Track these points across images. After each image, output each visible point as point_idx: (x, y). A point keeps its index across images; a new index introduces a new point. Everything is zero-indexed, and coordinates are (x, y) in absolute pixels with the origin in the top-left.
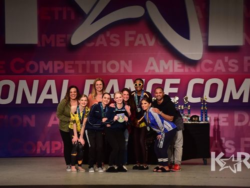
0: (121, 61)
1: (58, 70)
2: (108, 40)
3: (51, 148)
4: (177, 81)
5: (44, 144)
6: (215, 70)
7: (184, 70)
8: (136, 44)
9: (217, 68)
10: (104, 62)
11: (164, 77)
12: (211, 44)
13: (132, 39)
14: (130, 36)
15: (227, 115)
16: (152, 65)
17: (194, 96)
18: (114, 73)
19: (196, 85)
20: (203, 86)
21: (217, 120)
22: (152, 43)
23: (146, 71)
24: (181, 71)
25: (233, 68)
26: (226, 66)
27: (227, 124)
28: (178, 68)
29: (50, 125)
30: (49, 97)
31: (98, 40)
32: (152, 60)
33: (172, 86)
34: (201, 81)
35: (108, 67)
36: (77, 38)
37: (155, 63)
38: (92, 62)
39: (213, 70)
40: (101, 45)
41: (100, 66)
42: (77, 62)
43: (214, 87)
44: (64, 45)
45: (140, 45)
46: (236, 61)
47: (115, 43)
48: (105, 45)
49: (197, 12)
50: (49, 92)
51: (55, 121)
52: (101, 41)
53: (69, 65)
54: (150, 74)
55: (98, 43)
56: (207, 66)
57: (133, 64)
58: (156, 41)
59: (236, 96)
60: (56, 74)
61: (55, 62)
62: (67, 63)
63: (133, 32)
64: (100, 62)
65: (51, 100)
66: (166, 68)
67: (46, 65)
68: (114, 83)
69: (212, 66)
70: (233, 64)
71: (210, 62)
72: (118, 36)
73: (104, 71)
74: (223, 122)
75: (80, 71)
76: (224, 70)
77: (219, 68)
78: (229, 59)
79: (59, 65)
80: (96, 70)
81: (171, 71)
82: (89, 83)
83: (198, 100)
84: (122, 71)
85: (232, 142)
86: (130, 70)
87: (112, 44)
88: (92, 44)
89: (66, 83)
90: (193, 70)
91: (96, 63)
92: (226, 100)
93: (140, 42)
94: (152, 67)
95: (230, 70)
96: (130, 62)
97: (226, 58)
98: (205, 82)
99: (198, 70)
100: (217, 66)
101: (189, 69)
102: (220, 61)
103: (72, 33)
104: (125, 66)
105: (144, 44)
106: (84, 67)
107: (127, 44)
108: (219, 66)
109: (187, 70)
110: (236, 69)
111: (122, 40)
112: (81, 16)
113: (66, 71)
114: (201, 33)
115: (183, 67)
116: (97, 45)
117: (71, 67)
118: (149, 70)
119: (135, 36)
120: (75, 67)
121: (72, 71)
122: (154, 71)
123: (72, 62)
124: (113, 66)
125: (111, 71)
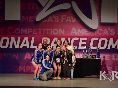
0: (59, 29)
1: (30, 33)
2: (53, 19)
3: (25, 69)
4: (86, 39)
5: (22, 67)
8: (66, 21)
9: (104, 33)
10: (51, 29)
11: (79, 37)
12: (102, 21)
13: (65, 19)
14: (64, 17)
15: (109, 55)
16: (74, 31)
17: (93, 46)
19: (94, 41)
20: (98, 41)
21: (104, 57)
22: (74, 21)
23: (71, 34)
24: (88, 34)
26: (109, 32)
27: (109, 59)
28: (86, 33)
29: (25, 58)
30: (25, 45)
32: (74, 29)
33: (83, 41)
34: (97, 39)
35: (53, 32)
36: (39, 18)
37: (75, 30)
38: (46, 29)
39: (103, 34)
40: (50, 22)
41: (49, 31)
42: (38, 29)
43: (103, 42)
44: (32, 21)
45: (69, 22)
46: (114, 30)
47: (56, 20)
48: (52, 21)
49: (96, 7)
50: (25, 43)
51: (28, 57)
52: (50, 20)
53: (35, 30)
55: (49, 20)
56: (100, 32)
57: (65, 30)
58: (76, 20)
59: (114, 46)
60: (29, 35)
61: (28, 29)
62: (34, 29)
63: (65, 16)
64: (49, 29)
65: (26, 47)
66: (81, 32)
67: (24, 30)
68: (56, 39)
70: (112, 31)
71: (102, 30)
72: (58, 17)
73: (51, 33)
74: (107, 58)
75: (40, 33)
76: (108, 34)
79: (30, 31)
80: (48, 33)
81: (83, 34)
84: (60, 34)
85: (111, 68)
86: (63, 33)
87: (55, 21)
88: (46, 21)
89: (33, 39)
90: (93, 34)
91: (48, 30)
92: (109, 48)
93: (68, 20)
94: (74, 32)
95: (111, 34)
96: (64, 29)
97: (109, 29)
98: (99, 40)
99: (96, 34)
101: (91, 33)
102: (106, 30)
103: (36, 15)
104: (61, 31)
105: (70, 21)
106: (42, 31)
107: (62, 21)
108: (106, 32)
109: (90, 34)
110: (114, 33)
111: (60, 19)
112: (41, 8)
113: (34, 33)
114: (98, 16)
115: (88, 32)
116: (48, 21)
117: (36, 31)
118: (73, 34)
119: (66, 17)
120: (38, 31)
121: (36, 33)
122: (75, 34)
123: (36, 29)
124: (55, 31)
125: (55, 34)
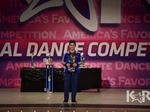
0: (50, 32)
1: (12, 37)
2: (42, 19)
3: (7, 83)
4: (83, 44)
5: (3, 80)
6: (105, 37)
7: (87, 37)
8: (58, 22)
9: (106, 36)
10: (40, 32)
12: (102, 22)
13: (56, 19)
14: (55, 17)
15: (111, 64)
16: (68, 34)
17: (92, 52)
18: (45, 39)
19: (93, 46)
20: (97, 47)
21: (105, 66)
22: (68, 21)
23: (64, 38)
24: (85, 38)
25: (115, 36)
26: (111, 35)
27: (111, 69)
28: (83, 36)
29: (7, 69)
30: (6, 52)
31: (36, 19)
32: (67, 31)
33: (80, 46)
34: (96, 44)
35: (42, 35)
36: (23, 18)
37: (69, 33)
38: (33, 32)
39: (103, 37)
40: (38, 23)
41: (37, 35)
42: (23, 32)
43: (104, 47)
44: (16, 22)
45: (61, 23)
46: (117, 32)
47: (46, 21)
48: (40, 22)
49: (94, 3)
50: (7, 50)
51: (10, 67)
52: (38, 20)
53: (19, 34)
54: (67, 39)
55: (36, 21)
56: (100, 35)
57: (57, 33)
58: (70, 20)
59: (117, 53)
60: (11, 39)
61: (10, 32)
62: (17, 32)
63: (57, 15)
64: (37, 32)
65: (8, 54)
66: (76, 36)
67: (5, 33)
68: (45, 44)
69: (103, 35)
70: (115, 34)
71: (102, 33)
72: (47, 17)
73: (40, 37)
74: (109, 67)
75: (25, 37)
76: (109, 37)
77: (107, 36)
78: (113, 31)
79: (12, 34)
80: (35, 37)
81: (79, 38)
82: (30, 44)
83: (95, 55)
84: (50, 37)
85: (114, 79)
86: (55, 37)
87: (44, 22)
88: (32, 22)
89: (16, 44)
90: (92, 37)
91: (35, 33)
92: (111, 55)
93: (61, 21)
94: (68, 35)
95: (113, 37)
96: (55, 32)
97: (111, 31)
98: (99, 44)
99: (95, 37)
100: (105, 35)
101: (90, 37)
102: (107, 32)
103: (20, 15)
104: (52, 35)
105: (63, 22)
106: (28, 35)
107: (53, 22)
108: (107, 35)
109: (88, 37)
110: (117, 37)
111: (50, 19)
112: (26, 5)
113: (17, 37)
114: (97, 16)
115: (86, 36)
116: (35, 22)
117: (20, 35)
118: (66, 37)
119: (58, 17)
120: (22, 35)
121: (21, 38)
122: (69, 38)
123: (20, 32)
124: (45, 35)
125: (44, 38)
